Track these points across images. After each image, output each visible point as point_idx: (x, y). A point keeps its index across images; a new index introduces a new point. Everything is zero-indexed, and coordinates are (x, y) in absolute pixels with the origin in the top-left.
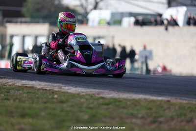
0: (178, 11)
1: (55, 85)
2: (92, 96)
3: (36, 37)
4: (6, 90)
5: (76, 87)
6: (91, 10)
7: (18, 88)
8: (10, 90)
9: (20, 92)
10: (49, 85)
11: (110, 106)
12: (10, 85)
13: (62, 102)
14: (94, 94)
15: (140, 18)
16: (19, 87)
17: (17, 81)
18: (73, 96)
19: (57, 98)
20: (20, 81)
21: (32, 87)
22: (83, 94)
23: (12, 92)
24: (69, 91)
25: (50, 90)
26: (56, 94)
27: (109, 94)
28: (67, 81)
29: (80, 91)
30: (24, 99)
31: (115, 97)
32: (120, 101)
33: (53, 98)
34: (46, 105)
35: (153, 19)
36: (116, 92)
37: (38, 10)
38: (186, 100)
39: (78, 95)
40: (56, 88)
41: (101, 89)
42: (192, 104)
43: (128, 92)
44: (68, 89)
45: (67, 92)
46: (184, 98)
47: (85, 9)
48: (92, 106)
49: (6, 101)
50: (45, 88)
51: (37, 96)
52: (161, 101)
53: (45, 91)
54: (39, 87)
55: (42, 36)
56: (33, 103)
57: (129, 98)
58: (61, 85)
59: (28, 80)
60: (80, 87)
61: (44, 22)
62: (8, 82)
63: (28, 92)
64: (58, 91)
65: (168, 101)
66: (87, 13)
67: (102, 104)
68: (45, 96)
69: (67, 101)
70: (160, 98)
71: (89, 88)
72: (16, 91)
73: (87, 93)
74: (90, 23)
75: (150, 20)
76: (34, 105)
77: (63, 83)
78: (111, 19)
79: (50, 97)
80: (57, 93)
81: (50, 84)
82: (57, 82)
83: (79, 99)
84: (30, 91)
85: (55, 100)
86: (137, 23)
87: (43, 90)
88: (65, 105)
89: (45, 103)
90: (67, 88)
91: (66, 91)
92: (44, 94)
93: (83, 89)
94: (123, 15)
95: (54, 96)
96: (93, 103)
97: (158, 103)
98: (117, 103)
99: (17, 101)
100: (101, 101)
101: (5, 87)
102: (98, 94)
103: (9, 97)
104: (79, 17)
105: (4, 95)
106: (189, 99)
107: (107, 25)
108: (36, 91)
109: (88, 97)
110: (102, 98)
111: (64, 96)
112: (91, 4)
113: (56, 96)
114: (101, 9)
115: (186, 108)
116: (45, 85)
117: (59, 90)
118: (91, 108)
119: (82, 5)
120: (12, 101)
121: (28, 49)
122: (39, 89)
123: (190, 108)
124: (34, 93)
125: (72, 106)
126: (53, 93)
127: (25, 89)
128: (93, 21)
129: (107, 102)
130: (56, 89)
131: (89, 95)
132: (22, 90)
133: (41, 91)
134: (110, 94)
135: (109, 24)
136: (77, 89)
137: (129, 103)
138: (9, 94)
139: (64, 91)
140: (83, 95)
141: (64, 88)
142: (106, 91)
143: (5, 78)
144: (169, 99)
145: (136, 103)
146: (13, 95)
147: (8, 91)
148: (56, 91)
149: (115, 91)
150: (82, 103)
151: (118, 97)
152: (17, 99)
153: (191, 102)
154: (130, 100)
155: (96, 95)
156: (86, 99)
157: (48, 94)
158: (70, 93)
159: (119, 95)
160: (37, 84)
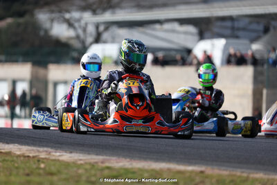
0: (213, 45)
1: (41, 149)
2: (93, 166)
3: (14, 83)
5: (71, 152)
6: (91, 44)
10: (33, 150)
13: (52, 174)
14: (96, 163)
15: (160, 55)
18: (67, 165)
19: (44, 169)
21: (9, 154)
22: (82, 162)
24: (61, 158)
25: (34, 157)
26: (43, 162)
27: (117, 162)
28: (59, 143)
29: (76, 158)
31: (126, 167)
32: (134, 173)
33: (39, 168)
34: (28, 178)
35: (178, 57)
36: (128, 160)
37: (15, 44)
38: (226, 170)
39: (74, 164)
40: (44, 153)
41: (106, 156)
42: (235, 175)
43: (145, 159)
44: (60, 156)
45: (58, 160)
46: (224, 168)
47: (83, 42)
48: (93, 179)
50: (27, 155)
51: (16, 165)
52: (192, 172)
53: (27, 158)
54: (18, 153)
55: (22, 80)
56: (10, 175)
57: (146, 167)
58: (49, 150)
59: (3, 143)
60: (77, 153)
61: (25, 61)
63: (4, 160)
64: (46, 158)
65: (202, 172)
66: (85, 48)
68: (28, 164)
69: (59, 172)
70: (190, 168)
71: (89, 154)
73: (87, 161)
75: (175, 57)
76: (13, 178)
77: (52, 147)
79: (34, 166)
80: (45, 161)
81: (35, 148)
82: (43, 146)
83: (75, 169)
84: (7, 158)
85: (41, 171)
86: (156, 62)
87: (25, 157)
88: (55, 178)
89: (28, 175)
90: (58, 154)
91: (57, 158)
92: (27, 162)
93: (81, 155)
95: (39, 164)
96: (95, 175)
97: (188, 175)
100: (106, 172)
102: (102, 162)
106: (231, 169)
107: (114, 65)
108: (15, 158)
109: (88, 167)
110: (108, 168)
111: (54, 165)
112: (91, 35)
113: (42, 166)
114: (105, 42)
115: (227, 181)
116: (27, 151)
117: (47, 157)
119: (78, 37)
121: (3, 98)
122: (19, 156)
123: (232, 181)
124: (13, 161)
125: (66, 180)
126: (39, 161)
129: (115, 173)
130: (43, 156)
131: (90, 164)
133: (22, 158)
134: (120, 162)
135: (116, 63)
136: (73, 155)
137: (146, 175)
139: (54, 158)
140: (81, 164)
141: (54, 154)
142: (114, 158)
144: (202, 168)
145: (156, 174)
148: (44, 158)
149: (126, 158)
150: (80, 176)
151: (130, 167)
153: (234, 173)
154: (147, 171)
155: (100, 164)
156: (86, 170)
157: (32, 162)
158: (63, 161)
159: (131, 164)
160: (16, 149)
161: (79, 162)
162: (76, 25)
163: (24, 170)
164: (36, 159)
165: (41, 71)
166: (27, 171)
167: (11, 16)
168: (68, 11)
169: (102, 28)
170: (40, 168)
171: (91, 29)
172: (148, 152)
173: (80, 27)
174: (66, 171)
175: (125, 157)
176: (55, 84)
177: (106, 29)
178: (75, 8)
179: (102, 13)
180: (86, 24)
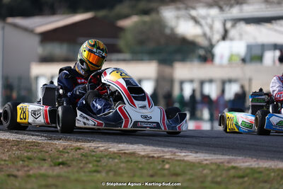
1: (166, 149)
2: (219, 166)
4: (94, 158)
5: (197, 153)
6: (218, 41)
7: (113, 156)
8: (101, 157)
9: (116, 160)
10: (157, 150)
11: (246, 179)
12: (101, 151)
13: (176, 175)
14: (222, 163)
16: (114, 153)
17: (111, 145)
18: (192, 165)
19: (168, 169)
20: (115, 145)
21: (133, 154)
22: (207, 162)
23: (104, 161)
24: (186, 159)
25: (158, 157)
26: (168, 163)
27: (243, 162)
28: (184, 144)
29: (201, 158)
30: (121, 171)
31: (253, 166)
32: (260, 172)
34: (152, 179)
36: (255, 159)
37: (141, 43)
39: (200, 164)
40: (168, 154)
41: (232, 156)
43: (272, 158)
44: (185, 156)
45: (183, 160)
47: (210, 40)
48: (219, 179)
49: (95, 174)
50: (151, 155)
51: (140, 166)
53: (151, 159)
54: (142, 153)
55: (148, 79)
56: (134, 176)
57: (273, 167)
58: (174, 150)
59: (127, 143)
60: (202, 153)
61: (150, 60)
62: (98, 147)
63: (128, 161)
64: (170, 159)
66: (212, 46)
67: (234, 177)
68: (152, 165)
69: (184, 173)
71: (214, 154)
72: (111, 160)
73: (213, 161)
74: (217, 60)
76: (136, 180)
77: (177, 147)
78: (247, 54)
79: (159, 167)
80: (169, 161)
81: (159, 149)
82: (168, 146)
83: (200, 169)
84: (130, 159)
85: (166, 172)
87: (149, 157)
88: (180, 179)
89: (152, 176)
90: (183, 154)
91: (182, 159)
92: (151, 163)
93: (207, 155)
94: (264, 47)
95: (164, 165)
96: (220, 176)
98: (256, 175)
99: (111, 174)
100: (232, 172)
101: (94, 153)
102: (228, 162)
103: (99, 169)
104: (202, 52)
105: (93, 166)
107: (241, 62)
108: (139, 159)
109: (213, 167)
110: (234, 168)
111: (179, 166)
112: (218, 32)
113: (167, 166)
114: (232, 40)
116: (151, 151)
117: (172, 157)
118: (219, 183)
119: (205, 35)
120: (104, 174)
122: (143, 157)
124: (136, 162)
125: (190, 180)
126: (163, 161)
127: (123, 156)
128: (222, 57)
129: (241, 173)
130: (168, 156)
131: (216, 163)
132: (118, 158)
133: (146, 159)
134: (246, 162)
135: (244, 60)
136: (198, 155)
137: (273, 174)
138: (99, 164)
139: (179, 158)
140: (207, 164)
141: (179, 154)
142: (240, 158)
143: (94, 141)
146: (105, 166)
147: (98, 159)
148: (168, 159)
149: (252, 158)
150: (205, 176)
151: (257, 166)
152: (110, 171)
154: (274, 171)
155: (226, 164)
156: (212, 170)
157: (156, 163)
158: (188, 161)
159: (258, 164)
160: (141, 149)
161: (205, 162)
162: (203, 22)
163: (148, 170)
164: (160, 159)
165: (167, 70)
166: (151, 172)
167: (137, 14)
168: (194, 8)
169: (229, 25)
170: (164, 169)
171: (218, 26)
172: (275, 151)
173: (206, 23)
174: (191, 172)
175: (252, 156)
176: (182, 83)
177: (233, 26)
178: (201, 4)
179: (229, 10)
180: (213, 21)
